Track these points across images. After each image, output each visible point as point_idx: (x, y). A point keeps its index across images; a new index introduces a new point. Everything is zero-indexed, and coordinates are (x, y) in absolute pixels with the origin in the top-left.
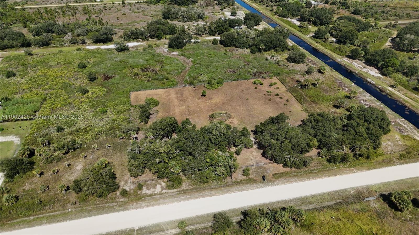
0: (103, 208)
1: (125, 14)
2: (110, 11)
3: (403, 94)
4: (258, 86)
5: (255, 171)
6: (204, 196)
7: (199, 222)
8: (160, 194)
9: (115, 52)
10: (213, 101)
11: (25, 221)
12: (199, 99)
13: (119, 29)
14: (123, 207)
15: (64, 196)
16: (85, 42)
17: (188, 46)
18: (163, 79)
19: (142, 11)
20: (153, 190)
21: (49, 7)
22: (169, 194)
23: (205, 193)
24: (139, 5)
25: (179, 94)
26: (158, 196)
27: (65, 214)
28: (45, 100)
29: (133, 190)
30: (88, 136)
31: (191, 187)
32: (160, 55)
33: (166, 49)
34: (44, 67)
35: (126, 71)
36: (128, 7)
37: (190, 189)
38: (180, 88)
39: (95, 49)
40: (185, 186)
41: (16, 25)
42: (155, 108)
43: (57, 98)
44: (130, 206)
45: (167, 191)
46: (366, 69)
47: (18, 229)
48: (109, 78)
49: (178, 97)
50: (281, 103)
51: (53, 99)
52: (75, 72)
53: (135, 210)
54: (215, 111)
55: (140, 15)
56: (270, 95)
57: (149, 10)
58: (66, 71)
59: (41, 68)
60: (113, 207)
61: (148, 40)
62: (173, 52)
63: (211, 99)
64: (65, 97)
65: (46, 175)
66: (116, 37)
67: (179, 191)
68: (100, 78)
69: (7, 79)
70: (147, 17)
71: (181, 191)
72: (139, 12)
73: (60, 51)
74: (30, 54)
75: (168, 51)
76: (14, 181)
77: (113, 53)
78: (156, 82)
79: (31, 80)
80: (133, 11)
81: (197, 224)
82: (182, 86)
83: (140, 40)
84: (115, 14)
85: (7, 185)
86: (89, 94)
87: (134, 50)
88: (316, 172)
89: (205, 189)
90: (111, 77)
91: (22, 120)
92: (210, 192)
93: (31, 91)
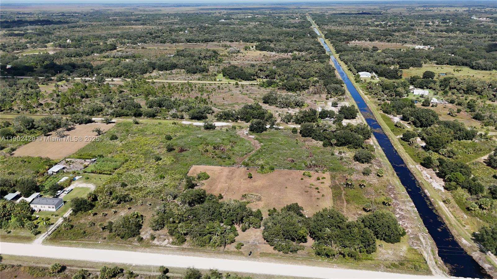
0: (121, 246)
1: (232, 95)
2: (222, 91)
3: (450, 211)
4: (306, 178)
5: (248, 247)
6: (194, 256)
7: (179, 272)
8: (164, 247)
9: (202, 128)
10: (255, 184)
11: (70, 242)
12: (245, 179)
13: (219, 109)
14: (135, 248)
15: (101, 232)
16: (184, 117)
17: (268, 132)
18: (225, 158)
19: (250, 93)
20: (161, 242)
21: (174, 83)
22: (171, 248)
23: (198, 253)
24: (251, 87)
25: (231, 172)
26: (162, 248)
27: (96, 244)
28: (127, 161)
29: (148, 239)
30: (140, 194)
31: (190, 247)
32: (237, 137)
33: (246, 131)
34: (141, 135)
35: (200, 147)
36: (240, 88)
37: (188, 249)
38: (235, 168)
39: (188, 125)
40: (185, 245)
41: (140, 96)
42: (204, 181)
43: (136, 160)
44: (139, 249)
45: (170, 246)
46: (431, 180)
47: (63, 246)
48: (183, 151)
49: (228, 175)
50: (315, 196)
51: (132, 161)
52: (161, 142)
53: (140, 253)
54: (251, 192)
55: (246, 97)
56: (311, 187)
57: (257, 93)
58: (154, 140)
59: (139, 135)
60: (127, 247)
61: (237, 122)
62: (252, 135)
63: (255, 182)
64: (141, 162)
65: (98, 216)
66: (212, 116)
67: (179, 248)
68: (177, 149)
69: (110, 141)
70: (251, 99)
71: (181, 248)
72: (246, 94)
73: (160, 123)
74: (137, 123)
75: (247, 134)
76: (77, 215)
77: (200, 130)
78: (218, 160)
79: (126, 144)
80: (242, 93)
81: (177, 273)
82: (237, 166)
83: (230, 120)
84: (224, 94)
85: (71, 217)
86: (160, 162)
87: (219, 129)
88: (299, 260)
89: (199, 251)
90: (186, 150)
91: (104, 174)
92: (201, 253)
93: (121, 152)
